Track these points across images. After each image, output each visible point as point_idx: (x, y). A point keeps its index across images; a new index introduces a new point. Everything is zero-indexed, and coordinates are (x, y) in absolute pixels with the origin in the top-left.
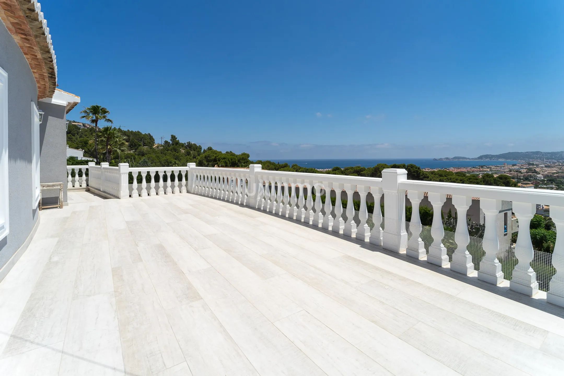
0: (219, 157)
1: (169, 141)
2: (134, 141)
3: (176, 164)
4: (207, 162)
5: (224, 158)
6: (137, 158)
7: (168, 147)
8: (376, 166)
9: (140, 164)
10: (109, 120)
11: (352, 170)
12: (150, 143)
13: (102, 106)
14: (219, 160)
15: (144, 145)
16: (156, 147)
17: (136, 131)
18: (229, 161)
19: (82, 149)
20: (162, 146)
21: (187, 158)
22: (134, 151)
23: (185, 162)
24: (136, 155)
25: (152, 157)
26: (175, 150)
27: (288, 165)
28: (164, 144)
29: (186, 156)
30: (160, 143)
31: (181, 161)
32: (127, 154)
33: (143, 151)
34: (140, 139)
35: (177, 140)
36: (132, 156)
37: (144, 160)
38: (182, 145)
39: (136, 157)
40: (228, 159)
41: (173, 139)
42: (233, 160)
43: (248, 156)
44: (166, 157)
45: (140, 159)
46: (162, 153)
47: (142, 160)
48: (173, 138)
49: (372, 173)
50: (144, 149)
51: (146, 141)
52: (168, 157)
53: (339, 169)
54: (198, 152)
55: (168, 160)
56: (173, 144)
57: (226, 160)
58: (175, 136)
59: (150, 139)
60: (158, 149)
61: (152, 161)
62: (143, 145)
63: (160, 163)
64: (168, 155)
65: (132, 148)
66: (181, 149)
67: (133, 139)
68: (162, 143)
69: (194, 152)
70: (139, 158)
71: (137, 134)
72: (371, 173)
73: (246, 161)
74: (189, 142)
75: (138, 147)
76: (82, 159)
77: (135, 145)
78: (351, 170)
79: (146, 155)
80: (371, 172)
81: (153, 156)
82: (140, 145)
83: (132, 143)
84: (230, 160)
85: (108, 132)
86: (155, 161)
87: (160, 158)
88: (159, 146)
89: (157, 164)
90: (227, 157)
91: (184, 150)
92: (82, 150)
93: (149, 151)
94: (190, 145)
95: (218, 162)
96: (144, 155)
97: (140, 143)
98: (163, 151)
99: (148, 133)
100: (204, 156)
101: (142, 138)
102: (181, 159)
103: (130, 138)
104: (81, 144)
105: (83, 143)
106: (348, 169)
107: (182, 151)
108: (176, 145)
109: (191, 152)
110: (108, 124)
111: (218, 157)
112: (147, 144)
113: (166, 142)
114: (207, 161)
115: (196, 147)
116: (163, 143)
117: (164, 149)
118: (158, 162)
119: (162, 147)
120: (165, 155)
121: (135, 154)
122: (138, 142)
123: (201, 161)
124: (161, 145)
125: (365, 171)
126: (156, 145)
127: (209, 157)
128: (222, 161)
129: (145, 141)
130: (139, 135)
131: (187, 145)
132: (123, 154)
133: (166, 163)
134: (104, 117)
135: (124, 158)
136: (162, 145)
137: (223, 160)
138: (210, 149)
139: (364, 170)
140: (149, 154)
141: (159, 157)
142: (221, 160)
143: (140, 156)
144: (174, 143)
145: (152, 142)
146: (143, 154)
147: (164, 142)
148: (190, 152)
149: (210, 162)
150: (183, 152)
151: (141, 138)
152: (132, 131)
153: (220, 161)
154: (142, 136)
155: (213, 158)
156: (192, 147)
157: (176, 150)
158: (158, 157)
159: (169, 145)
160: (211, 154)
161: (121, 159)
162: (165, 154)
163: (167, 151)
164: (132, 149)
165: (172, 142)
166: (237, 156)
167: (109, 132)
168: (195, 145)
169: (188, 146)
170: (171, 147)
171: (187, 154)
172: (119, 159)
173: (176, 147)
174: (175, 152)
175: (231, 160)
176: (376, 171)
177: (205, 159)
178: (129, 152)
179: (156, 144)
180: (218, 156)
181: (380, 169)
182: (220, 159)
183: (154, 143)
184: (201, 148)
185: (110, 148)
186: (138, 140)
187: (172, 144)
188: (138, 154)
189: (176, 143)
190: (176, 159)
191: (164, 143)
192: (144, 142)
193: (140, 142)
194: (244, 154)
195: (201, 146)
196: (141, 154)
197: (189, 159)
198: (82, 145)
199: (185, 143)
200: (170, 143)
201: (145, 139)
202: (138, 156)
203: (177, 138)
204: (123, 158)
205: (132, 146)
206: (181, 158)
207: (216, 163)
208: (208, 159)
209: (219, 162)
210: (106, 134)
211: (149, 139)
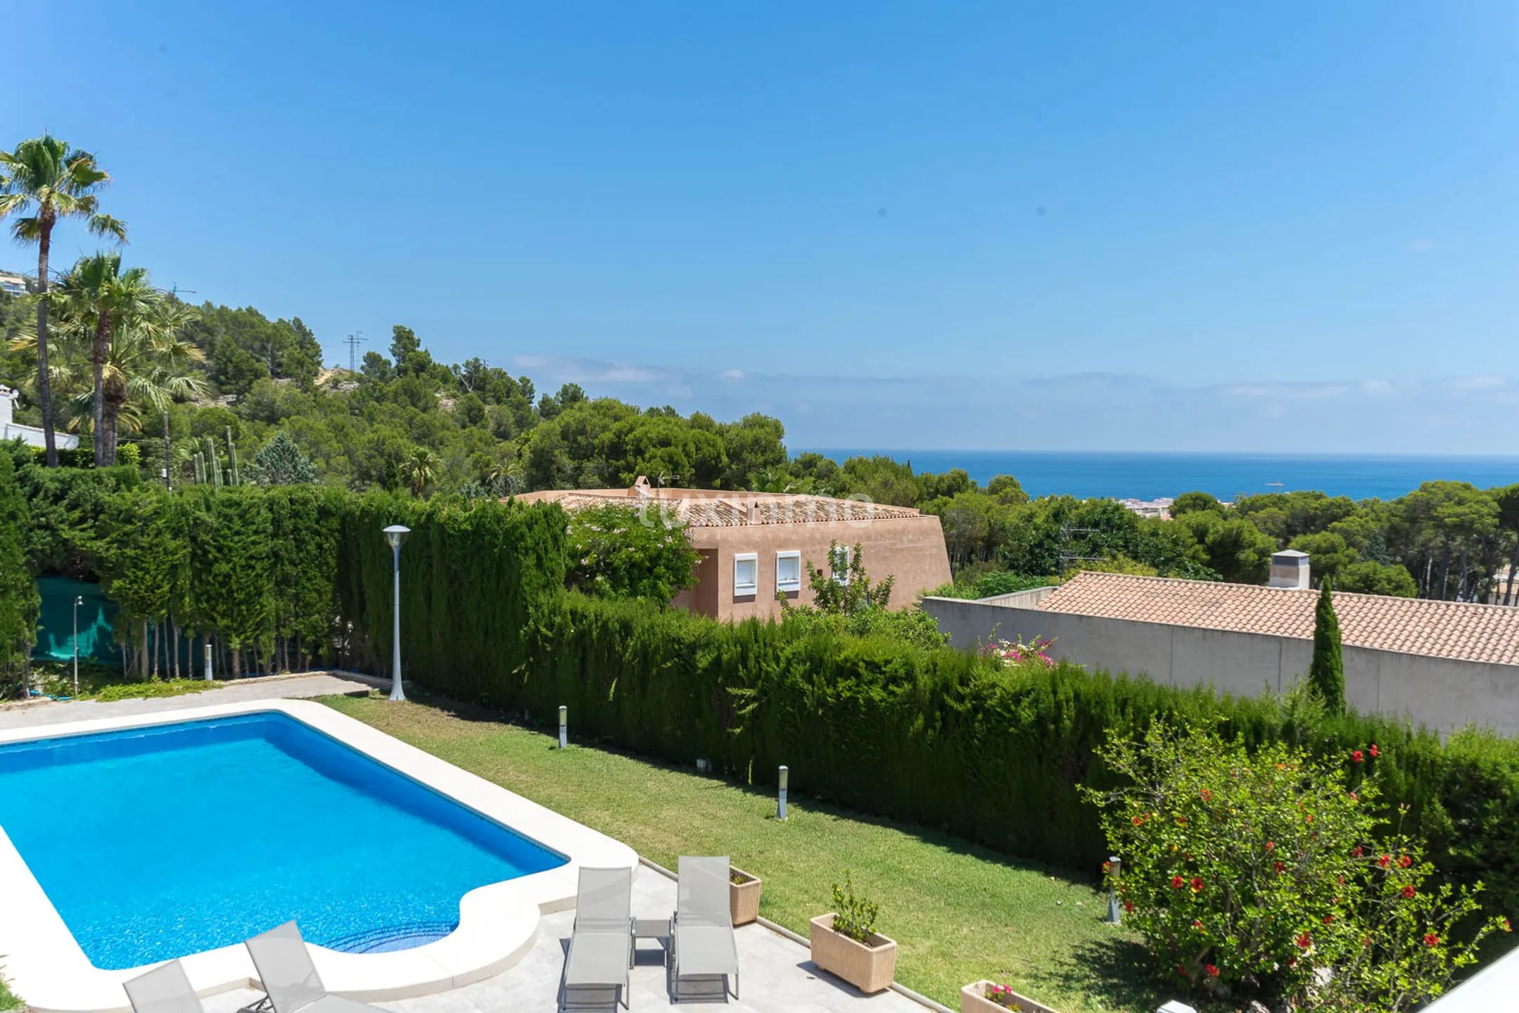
0: (638, 432)
1: (387, 355)
2: (233, 354)
3: (428, 463)
4: (573, 459)
5: (665, 443)
6: (246, 431)
7: (382, 384)
8: (1413, 492)
9: (260, 462)
10: (107, 225)
11: (1281, 509)
12: (301, 364)
13: (71, 141)
14: (639, 452)
15: (276, 375)
16: (327, 382)
17: (240, 309)
18: (687, 455)
19: (8, 389)
20: (352, 377)
21: (470, 437)
22: (231, 398)
23: (464, 454)
24: (241, 417)
25: (311, 429)
26: (414, 397)
27: (970, 480)
28: (362, 368)
29: (464, 427)
30: (345, 365)
31: (443, 453)
32: (201, 415)
33: (274, 402)
34: (257, 345)
35: (418, 349)
36: (224, 421)
37: (282, 442)
38: (445, 377)
39: (243, 426)
40: (685, 445)
41: (405, 347)
42: (707, 451)
43: (778, 431)
44: (375, 431)
45: (260, 437)
46: (357, 411)
47: (270, 443)
48: (404, 340)
49: (1393, 528)
50: (275, 391)
51: (282, 356)
52: (385, 431)
53: (1211, 505)
54: (518, 406)
55: (383, 444)
56: (401, 371)
57: (671, 449)
58: (410, 332)
59: (302, 347)
60: (334, 391)
61: (313, 450)
62: (269, 373)
63: (350, 458)
64: (382, 421)
65: (222, 384)
66: (437, 395)
67: (229, 345)
68: (352, 366)
69: (495, 406)
70: (256, 433)
71: (244, 322)
72: (1382, 527)
73: (770, 456)
74: (477, 360)
75: (250, 382)
76: (6, 433)
77: (239, 373)
78: (1275, 510)
79: (286, 421)
80: (1387, 525)
81: (319, 423)
82: (258, 375)
83: (226, 363)
84: (692, 448)
85: (103, 291)
86: (325, 448)
87: (347, 434)
88: (340, 378)
89: (333, 462)
90: (675, 437)
91: (454, 396)
92: (11, 392)
93: (300, 403)
94: (481, 375)
95: (631, 459)
96: (278, 419)
97: (257, 365)
98: (358, 402)
99: (292, 319)
100: (559, 429)
101: (268, 342)
102: (441, 443)
103: (216, 342)
104: (8, 366)
105: (17, 360)
106: (1257, 504)
107: (444, 401)
108: (418, 377)
109: (487, 408)
110: (106, 247)
111: (631, 436)
112: (289, 366)
113: (373, 360)
114: (573, 455)
115: (505, 386)
116: (359, 365)
117: (364, 394)
118: (339, 455)
119: (356, 384)
120: (371, 419)
121: (238, 413)
122: (251, 360)
123: (543, 450)
124: (348, 375)
125: (1351, 518)
126: (328, 375)
127: (582, 432)
128: (653, 457)
129: (280, 353)
130: (252, 326)
131: (464, 373)
132: (187, 411)
133: (374, 457)
134: (86, 206)
135: (187, 430)
136: (352, 372)
137: (660, 452)
138: (572, 396)
139: (1347, 514)
140: (298, 413)
141: (343, 427)
142: (646, 447)
143: (260, 424)
144: (409, 365)
145: (312, 357)
146: (273, 412)
147: (365, 361)
148: (481, 410)
149: (588, 457)
150: (449, 410)
151: (263, 340)
152: (222, 307)
153: (647, 456)
154: (269, 331)
155: (607, 437)
156: (488, 387)
157: (419, 400)
158: (339, 430)
159: (384, 373)
160: (595, 420)
161: (175, 435)
162: (370, 414)
163: (378, 400)
164: (225, 393)
165: (398, 361)
166: (721, 432)
167: (106, 285)
168: (501, 375)
169: (469, 379)
170: (395, 384)
171: (467, 420)
172: (163, 437)
173: (417, 382)
174: (414, 405)
175: (698, 449)
176: (1413, 520)
177: (565, 442)
178: (212, 405)
179: (325, 370)
180: (631, 430)
181: (1439, 509)
182: (642, 445)
183: (319, 363)
184: (527, 390)
185: (113, 377)
186: (251, 347)
187: (397, 366)
188: (248, 411)
189: (419, 363)
190: (418, 440)
191: (364, 364)
192: (274, 357)
193: (258, 360)
194: (755, 423)
195: (528, 381)
196: (262, 415)
197: (479, 444)
198: (13, 370)
199: (456, 367)
200: (390, 364)
201: (277, 346)
202: (249, 423)
203: (419, 340)
204: (185, 429)
205: (222, 378)
206: (440, 434)
207: (622, 462)
208: (578, 444)
209: (639, 460)
210: (94, 296)
211: (298, 346)
